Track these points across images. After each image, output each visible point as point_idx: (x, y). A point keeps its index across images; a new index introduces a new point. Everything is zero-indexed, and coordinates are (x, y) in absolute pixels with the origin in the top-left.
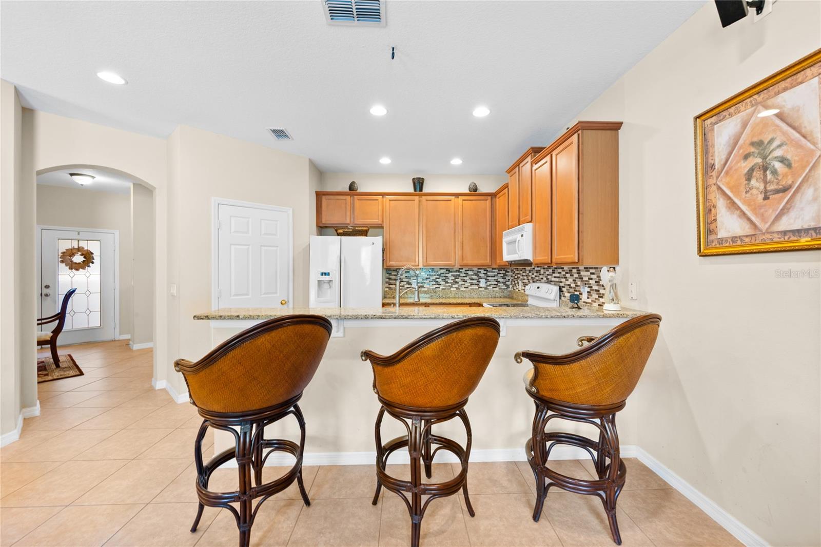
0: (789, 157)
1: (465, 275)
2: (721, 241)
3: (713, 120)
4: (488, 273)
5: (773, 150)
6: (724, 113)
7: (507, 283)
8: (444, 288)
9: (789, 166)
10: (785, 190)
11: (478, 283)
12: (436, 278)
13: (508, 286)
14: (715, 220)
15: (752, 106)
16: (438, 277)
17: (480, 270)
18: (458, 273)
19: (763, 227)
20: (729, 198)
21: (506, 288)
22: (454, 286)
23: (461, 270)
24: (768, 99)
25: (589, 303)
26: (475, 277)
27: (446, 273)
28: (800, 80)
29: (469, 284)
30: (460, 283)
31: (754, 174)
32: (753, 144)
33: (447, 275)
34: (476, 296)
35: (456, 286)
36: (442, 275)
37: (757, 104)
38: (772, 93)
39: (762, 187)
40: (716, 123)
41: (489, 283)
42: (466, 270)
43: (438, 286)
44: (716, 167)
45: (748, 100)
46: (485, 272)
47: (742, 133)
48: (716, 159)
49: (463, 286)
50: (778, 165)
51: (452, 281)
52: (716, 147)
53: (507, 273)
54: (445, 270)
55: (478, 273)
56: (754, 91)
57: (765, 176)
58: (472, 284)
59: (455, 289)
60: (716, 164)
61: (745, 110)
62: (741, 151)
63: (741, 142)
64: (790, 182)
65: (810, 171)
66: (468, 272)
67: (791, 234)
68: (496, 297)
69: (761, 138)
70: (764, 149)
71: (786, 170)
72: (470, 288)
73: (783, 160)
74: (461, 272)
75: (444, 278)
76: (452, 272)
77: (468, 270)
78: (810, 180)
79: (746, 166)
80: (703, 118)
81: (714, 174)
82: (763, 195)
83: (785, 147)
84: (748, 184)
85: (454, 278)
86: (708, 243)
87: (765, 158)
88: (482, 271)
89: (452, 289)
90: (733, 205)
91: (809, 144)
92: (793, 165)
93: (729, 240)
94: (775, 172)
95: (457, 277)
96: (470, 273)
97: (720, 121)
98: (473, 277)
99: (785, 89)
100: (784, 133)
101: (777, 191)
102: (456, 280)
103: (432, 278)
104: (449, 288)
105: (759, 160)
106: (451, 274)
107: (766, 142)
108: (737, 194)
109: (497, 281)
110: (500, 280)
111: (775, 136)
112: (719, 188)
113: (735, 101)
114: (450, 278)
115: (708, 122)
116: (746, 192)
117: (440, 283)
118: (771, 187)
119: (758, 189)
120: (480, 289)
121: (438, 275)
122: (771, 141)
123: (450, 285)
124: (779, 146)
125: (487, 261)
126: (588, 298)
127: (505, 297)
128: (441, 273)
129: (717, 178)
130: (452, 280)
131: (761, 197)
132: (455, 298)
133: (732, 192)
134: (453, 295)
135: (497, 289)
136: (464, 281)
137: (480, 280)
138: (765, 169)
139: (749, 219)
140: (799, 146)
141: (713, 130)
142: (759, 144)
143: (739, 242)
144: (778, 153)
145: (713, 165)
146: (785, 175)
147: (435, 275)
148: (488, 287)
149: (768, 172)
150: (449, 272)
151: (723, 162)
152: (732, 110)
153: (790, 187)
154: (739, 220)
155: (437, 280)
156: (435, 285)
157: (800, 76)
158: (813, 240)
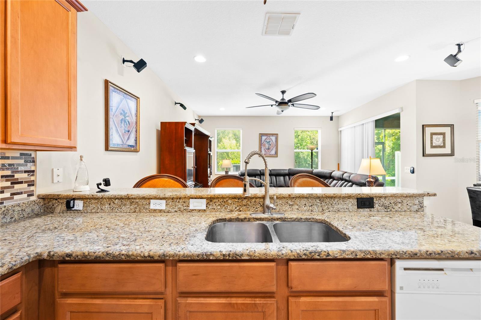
3: (113, 89)
5: (127, 117)
6: (116, 90)
9: (129, 124)
15: (123, 96)
19: (125, 143)
31: (123, 122)
38: (127, 97)
39: (124, 128)
45: (122, 93)
47: (120, 104)
56: (125, 92)
57: (125, 124)
62: (120, 110)
63: (120, 107)
65: (133, 128)
67: (130, 146)
79: (121, 117)
80: (110, 84)
84: (121, 125)
86: (110, 145)
91: (133, 120)
93: (116, 145)
99: (129, 99)
105: (124, 117)
122: (127, 113)
142: (124, 112)
143: (119, 147)
157: (132, 99)
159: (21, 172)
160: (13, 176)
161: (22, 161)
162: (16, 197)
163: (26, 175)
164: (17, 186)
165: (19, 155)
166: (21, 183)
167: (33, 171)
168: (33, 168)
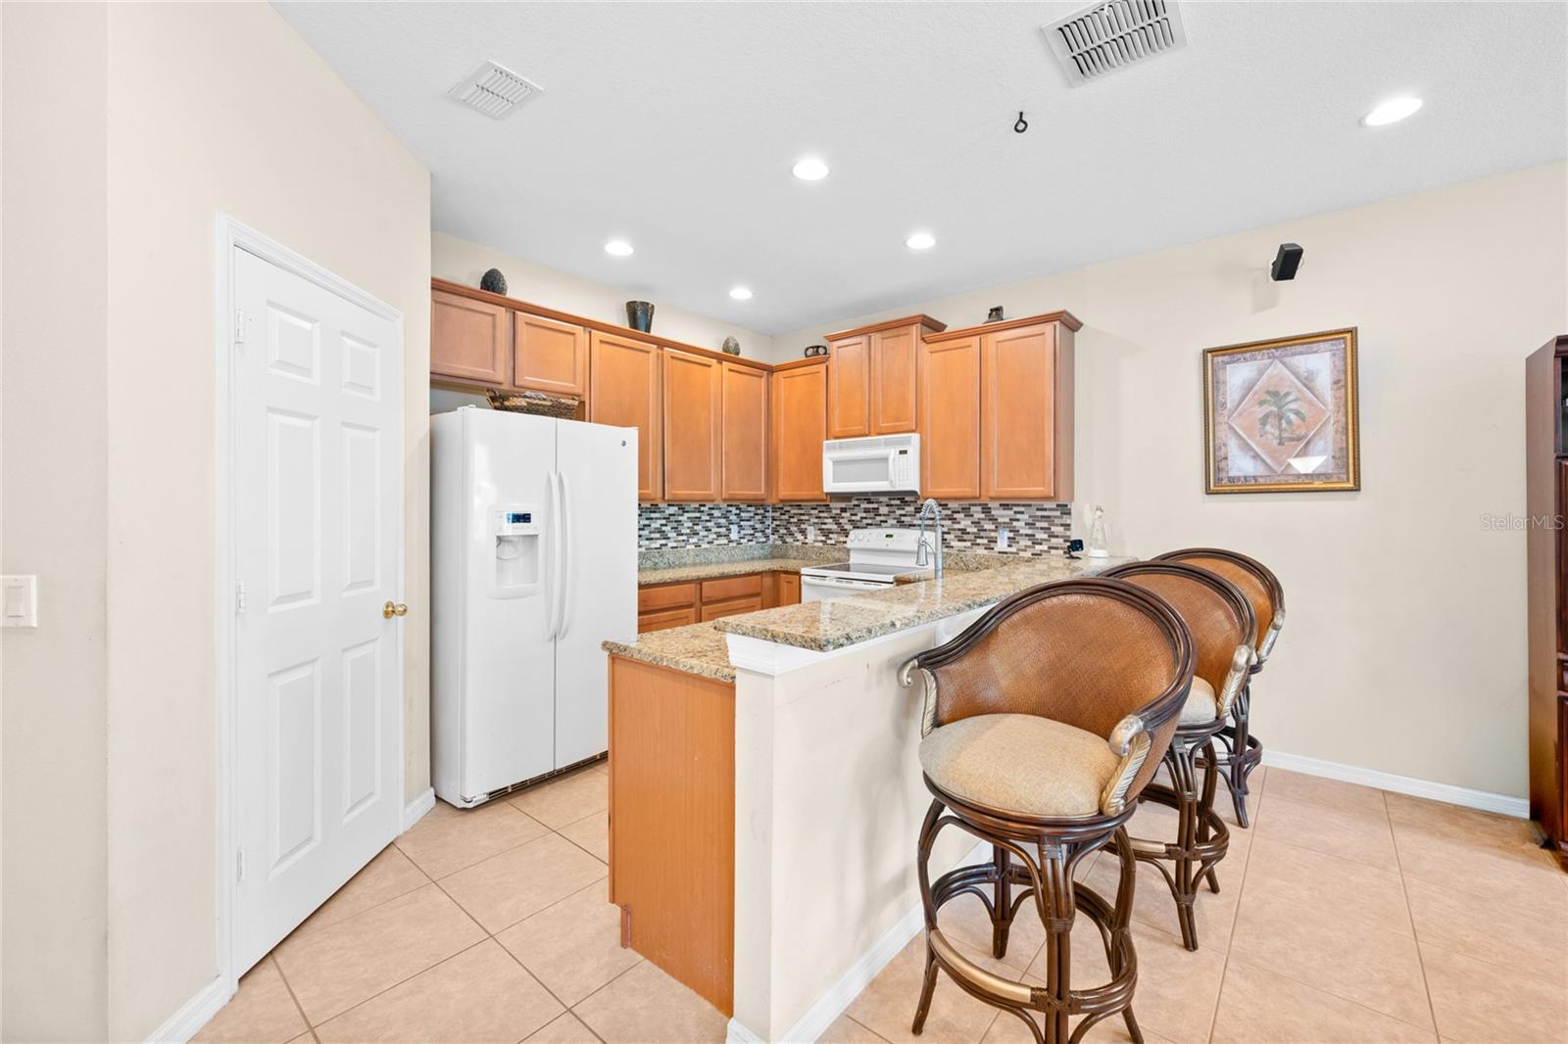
0: (1303, 411)
1: (708, 518)
2: (1231, 480)
3: (1226, 358)
4: (742, 514)
5: (1288, 402)
6: (1239, 356)
7: (767, 531)
8: (675, 545)
9: (1303, 419)
10: (1299, 439)
11: (727, 533)
12: (661, 525)
13: (767, 537)
14: (1226, 458)
15: (1270, 358)
16: (664, 522)
17: (730, 509)
18: (698, 515)
19: (1279, 470)
20: (1241, 438)
21: (764, 540)
22: (691, 540)
23: (702, 509)
24: (1285, 356)
25: (1014, 553)
26: (723, 521)
27: (679, 515)
28: (1314, 349)
29: (715, 536)
30: (701, 534)
31: (1270, 420)
32: (1268, 392)
33: (680, 518)
34: (726, 559)
35: (694, 540)
36: (672, 518)
37: (1274, 357)
38: (1289, 353)
39: (1277, 433)
40: (1228, 363)
41: (742, 532)
42: (710, 509)
43: (664, 542)
44: (1228, 406)
45: (1265, 351)
46: (738, 512)
47: (1258, 381)
48: (1228, 397)
49: (706, 540)
50: (1292, 417)
51: (688, 531)
52: (1228, 385)
53: (767, 514)
54: (676, 508)
55: (728, 514)
56: (1274, 345)
57: (1280, 424)
58: (719, 535)
59: (693, 546)
60: (1228, 402)
61: (1261, 360)
62: (1256, 397)
63: (1256, 387)
64: (1303, 433)
65: (1322, 426)
66: (713, 511)
67: (1304, 477)
68: (753, 559)
69: (1277, 389)
70: (1280, 400)
71: (1299, 422)
72: (716, 542)
73: (1297, 413)
74: (703, 512)
75: (675, 525)
76: (687, 512)
77: (713, 509)
78: (1322, 434)
79: (1260, 411)
80: (1214, 353)
81: (1225, 412)
82: (1278, 441)
83: (1299, 403)
84: (1263, 429)
85: (690, 525)
86: (1218, 480)
87: (1280, 408)
88: (734, 510)
89: (688, 547)
90: (1245, 447)
91: (1321, 405)
92: (1307, 419)
93: (1242, 479)
94: (1289, 422)
95: (696, 521)
96: (716, 513)
97: (1234, 362)
98: (720, 521)
99: (1301, 353)
100: (1299, 391)
101: (1292, 439)
102: (696, 527)
103: (653, 525)
104: (683, 544)
105: (1274, 409)
106: (686, 515)
107: (1282, 394)
108: (1251, 436)
109: (754, 529)
110: (759, 526)
111: (1291, 390)
112: (1231, 427)
113: (1252, 348)
114: (686, 525)
115: (1220, 359)
116: (1261, 436)
117: (669, 535)
118: (1286, 435)
119: (1273, 434)
120: (731, 544)
121: (664, 518)
122: (1287, 394)
123: (685, 538)
124: (1295, 400)
125: (761, 490)
126: (1010, 546)
127: (766, 558)
128: (670, 515)
129: (1229, 417)
130: (688, 528)
131: (1276, 442)
132: (694, 565)
133: (1245, 433)
134: (691, 558)
135: (753, 543)
136: (708, 530)
137: (731, 526)
138: (1280, 418)
139: (1263, 461)
140: (1311, 403)
141: (1225, 368)
142: (1275, 394)
143: (1253, 482)
144: (1293, 406)
145: (1225, 403)
146: (1299, 426)
147: (660, 519)
148: (742, 541)
149: (1283, 421)
150: (684, 512)
151: (1236, 403)
152: (1248, 355)
153: (1304, 437)
154: (1252, 460)
155: (664, 528)
156: (659, 539)
157: (1315, 347)
158: (1325, 483)
159: (1057, 525)
160: (1050, 529)
161: (1058, 513)
162: (1053, 551)
163: (1062, 529)
164: (1053, 540)
165: (1054, 506)
166: (1057, 537)
167: (1069, 525)
168: (1068, 522)
